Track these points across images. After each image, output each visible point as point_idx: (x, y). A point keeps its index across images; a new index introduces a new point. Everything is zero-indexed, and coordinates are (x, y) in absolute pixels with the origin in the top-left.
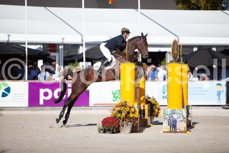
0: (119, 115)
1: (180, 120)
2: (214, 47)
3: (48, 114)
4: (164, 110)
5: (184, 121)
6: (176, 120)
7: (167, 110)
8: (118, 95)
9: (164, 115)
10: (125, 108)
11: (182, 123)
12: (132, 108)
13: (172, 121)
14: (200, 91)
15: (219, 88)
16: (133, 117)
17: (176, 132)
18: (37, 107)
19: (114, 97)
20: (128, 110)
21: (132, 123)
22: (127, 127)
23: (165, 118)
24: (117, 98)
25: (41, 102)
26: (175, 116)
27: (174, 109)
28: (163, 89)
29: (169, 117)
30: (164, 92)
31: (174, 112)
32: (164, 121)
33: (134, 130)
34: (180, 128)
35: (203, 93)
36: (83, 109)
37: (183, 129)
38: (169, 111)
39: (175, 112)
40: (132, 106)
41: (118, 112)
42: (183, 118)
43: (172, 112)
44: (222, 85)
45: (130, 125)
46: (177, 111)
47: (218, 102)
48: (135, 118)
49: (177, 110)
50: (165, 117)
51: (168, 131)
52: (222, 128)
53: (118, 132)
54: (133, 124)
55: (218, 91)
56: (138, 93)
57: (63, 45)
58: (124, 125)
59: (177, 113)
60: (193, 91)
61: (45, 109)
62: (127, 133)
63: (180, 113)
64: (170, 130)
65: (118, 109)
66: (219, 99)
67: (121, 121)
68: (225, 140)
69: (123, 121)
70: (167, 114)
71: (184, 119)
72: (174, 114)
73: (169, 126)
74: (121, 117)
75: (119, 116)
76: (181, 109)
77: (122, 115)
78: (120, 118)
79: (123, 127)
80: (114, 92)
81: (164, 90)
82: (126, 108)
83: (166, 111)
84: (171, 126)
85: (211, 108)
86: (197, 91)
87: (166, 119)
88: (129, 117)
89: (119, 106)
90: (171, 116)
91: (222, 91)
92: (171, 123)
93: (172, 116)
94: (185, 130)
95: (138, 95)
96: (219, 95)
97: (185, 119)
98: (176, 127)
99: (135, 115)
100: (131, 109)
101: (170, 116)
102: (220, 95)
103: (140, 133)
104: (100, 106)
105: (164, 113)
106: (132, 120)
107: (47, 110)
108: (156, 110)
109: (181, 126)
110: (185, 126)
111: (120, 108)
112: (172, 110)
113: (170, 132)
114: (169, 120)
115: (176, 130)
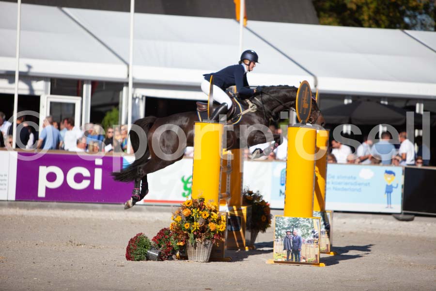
0: (187, 226)
1: (307, 240)
2: (384, 100)
3: (53, 216)
4: (276, 218)
5: (315, 241)
6: (299, 240)
7: (283, 218)
9: (277, 229)
10: (200, 212)
11: (312, 245)
12: (213, 213)
13: (291, 240)
14: (352, 184)
15: (389, 179)
16: (216, 230)
17: (298, 263)
18: (32, 201)
19: (185, 188)
20: (205, 215)
21: (214, 241)
22: (202, 249)
23: (279, 235)
24: (190, 190)
25: (41, 193)
26: (298, 232)
27: (297, 218)
28: (281, 178)
29: (286, 234)
30: (282, 182)
31: (297, 222)
32: (276, 240)
33: (215, 256)
34: (306, 255)
35: (358, 187)
37: (312, 258)
38: (286, 220)
39: (299, 223)
40: (213, 208)
41: (185, 219)
42: (314, 236)
43: (293, 223)
44: (396, 174)
45: (208, 245)
46: (303, 221)
47: (386, 205)
48: (220, 232)
49: (302, 219)
50: (278, 233)
51: (284, 260)
52: (389, 258)
53: (184, 257)
54: (214, 244)
55: (387, 186)
56: (228, 182)
57: (90, 82)
58: (197, 244)
59: (302, 227)
60: (339, 183)
61: (49, 206)
62: (202, 261)
63: (308, 226)
64: (288, 258)
65: (186, 212)
66: (389, 202)
67: (191, 236)
68: (394, 283)
69: (195, 237)
70: (282, 227)
71: (316, 239)
72: (296, 227)
73: (285, 252)
74: (191, 228)
75: (187, 228)
76: (310, 219)
77: (194, 226)
78: (189, 231)
79: (195, 248)
80: (185, 179)
81: (283, 179)
82: (202, 211)
83: (282, 220)
84: (288, 252)
85: (373, 218)
86: (346, 184)
87: (281, 236)
88: (208, 229)
89: (187, 207)
91: (395, 186)
92: (289, 246)
93: (291, 230)
94: (317, 259)
95: (228, 186)
96: (389, 194)
98: (299, 254)
99: (218, 227)
100: (213, 215)
101: (289, 230)
102: (390, 192)
103: (227, 263)
104: (156, 205)
105: (276, 226)
106: (213, 236)
107: (51, 207)
108: (264, 218)
109: (309, 252)
110: (317, 252)
111: (190, 211)
112: (293, 220)
113: (287, 262)
114: (285, 239)
115: (300, 260)
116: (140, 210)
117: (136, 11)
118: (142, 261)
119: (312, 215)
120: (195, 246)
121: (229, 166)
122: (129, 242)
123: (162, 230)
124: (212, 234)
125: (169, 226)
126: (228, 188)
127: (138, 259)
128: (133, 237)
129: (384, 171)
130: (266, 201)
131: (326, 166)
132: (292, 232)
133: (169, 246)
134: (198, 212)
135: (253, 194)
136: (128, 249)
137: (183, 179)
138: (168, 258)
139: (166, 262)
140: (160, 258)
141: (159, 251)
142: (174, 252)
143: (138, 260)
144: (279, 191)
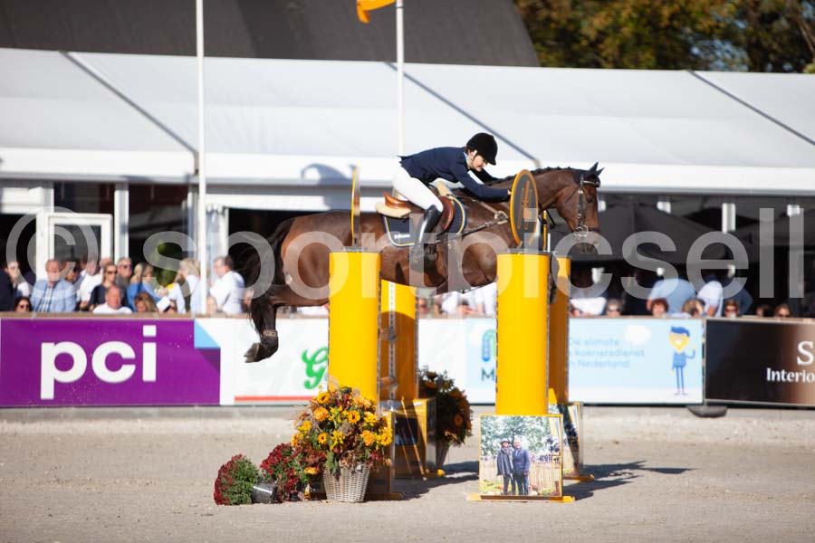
0: (322, 438)
1: (538, 455)
2: (664, 200)
3: (70, 432)
4: (482, 418)
5: (554, 457)
6: (525, 456)
7: (493, 419)
8: (325, 364)
9: (484, 437)
10: (345, 413)
11: (548, 465)
12: (368, 413)
13: (511, 457)
14: (611, 354)
15: (678, 342)
16: (375, 443)
17: (524, 497)
18: (30, 407)
19: (310, 372)
20: (354, 418)
21: (371, 465)
22: (350, 482)
23: (488, 449)
24: (319, 376)
25: (47, 392)
26: (523, 442)
27: (519, 417)
28: (483, 347)
29: (500, 446)
30: (486, 356)
31: (520, 425)
32: (484, 457)
33: (375, 491)
34: (538, 483)
35: (623, 359)
36: (199, 416)
37: (549, 488)
38: (500, 422)
39: (524, 426)
40: (367, 404)
41: (318, 426)
42: (552, 449)
43: (512, 426)
44: (691, 333)
45: (361, 471)
46: (530, 422)
47: (676, 391)
48: (381, 446)
49: (529, 419)
50: (486, 445)
51: (499, 493)
52: (687, 484)
53: (319, 495)
54: (371, 469)
55: (676, 354)
56: (392, 359)
57: (127, 187)
58: (342, 470)
59: (530, 432)
60: (589, 354)
61: (62, 415)
62: (352, 501)
63: (539, 431)
64: (506, 489)
65: (320, 414)
66: (680, 383)
67: (330, 456)
68: (699, 525)
69: (337, 457)
70: (492, 435)
71: (556, 453)
72: (519, 433)
73: (501, 478)
74: (331, 442)
75: (322, 442)
76: (544, 417)
77: (333, 438)
78: (328, 447)
79: (338, 479)
80: (309, 356)
81: (486, 350)
82: (348, 410)
83: (492, 422)
84: (506, 478)
85: (653, 415)
86: (601, 354)
87: (492, 450)
88: (359, 442)
89: (322, 405)
90: (509, 443)
91: (691, 355)
92: (507, 467)
93: (510, 439)
94: (557, 490)
95: (392, 365)
96: (679, 369)
97: (558, 454)
98: (525, 481)
99: (379, 437)
100: (367, 417)
101: (505, 439)
102: (682, 367)
103: (397, 502)
104: (257, 406)
105: (483, 432)
106: (369, 453)
107: (66, 417)
108: (459, 420)
109: (544, 476)
110: (558, 477)
111: (326, 412)
112: (512, 421)
113: (505, 497)
114: (500, 454)
115: (527, 491)
116: (227, 416)
117: (208, 53)
118: (244, 505)
119: (546, 411)
120: (338, 475)
121: (392, 328)
122: (220, 472)
123: (278, 448)
124: (367, 451)
125: (290, 440)
126: (392, 368)
127: (234, 501)
128: (225, 463)
129: (670, 328)
130: (461, 390)
131: (568, 322)
132: (512, 443)
133: (293, 477)
134: (340, 412)
135: (436, 379)
136: (218, 484)
137: (304, 357)
138: (290, 497)
139: (287, 505)
140: (277, 498)
141: (273, 485)
142: (301, 487)
143: (236, 504)
144: (480, 372)
